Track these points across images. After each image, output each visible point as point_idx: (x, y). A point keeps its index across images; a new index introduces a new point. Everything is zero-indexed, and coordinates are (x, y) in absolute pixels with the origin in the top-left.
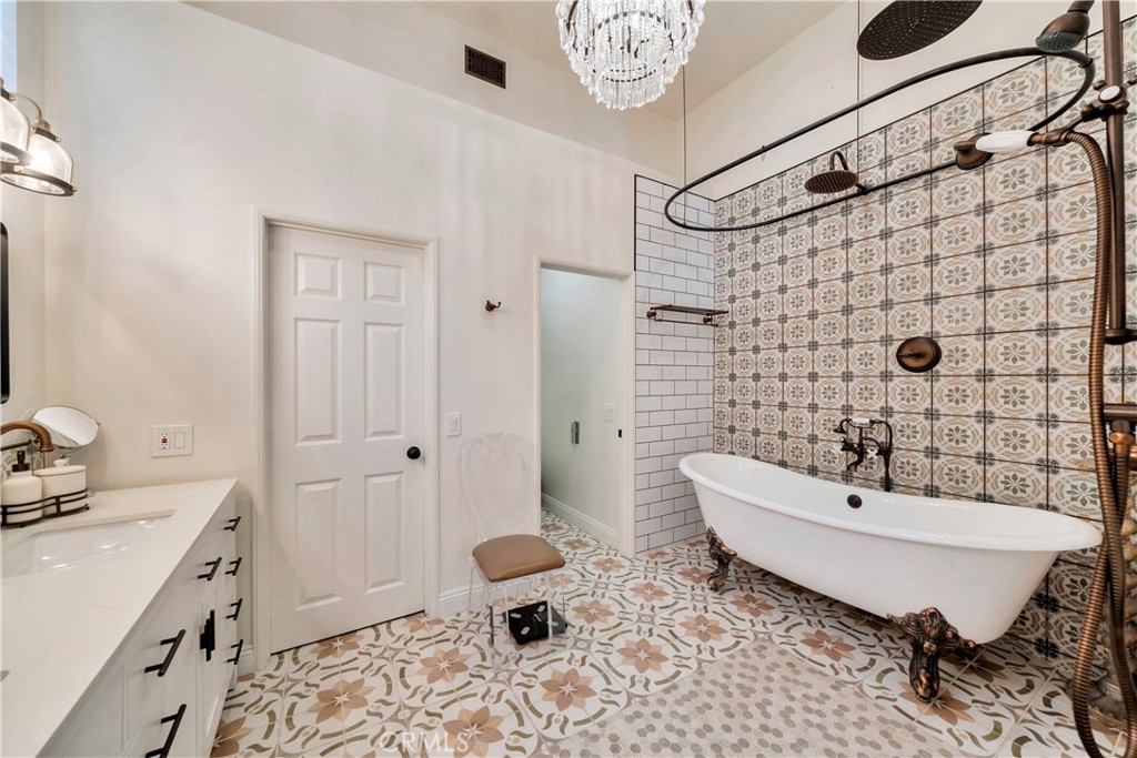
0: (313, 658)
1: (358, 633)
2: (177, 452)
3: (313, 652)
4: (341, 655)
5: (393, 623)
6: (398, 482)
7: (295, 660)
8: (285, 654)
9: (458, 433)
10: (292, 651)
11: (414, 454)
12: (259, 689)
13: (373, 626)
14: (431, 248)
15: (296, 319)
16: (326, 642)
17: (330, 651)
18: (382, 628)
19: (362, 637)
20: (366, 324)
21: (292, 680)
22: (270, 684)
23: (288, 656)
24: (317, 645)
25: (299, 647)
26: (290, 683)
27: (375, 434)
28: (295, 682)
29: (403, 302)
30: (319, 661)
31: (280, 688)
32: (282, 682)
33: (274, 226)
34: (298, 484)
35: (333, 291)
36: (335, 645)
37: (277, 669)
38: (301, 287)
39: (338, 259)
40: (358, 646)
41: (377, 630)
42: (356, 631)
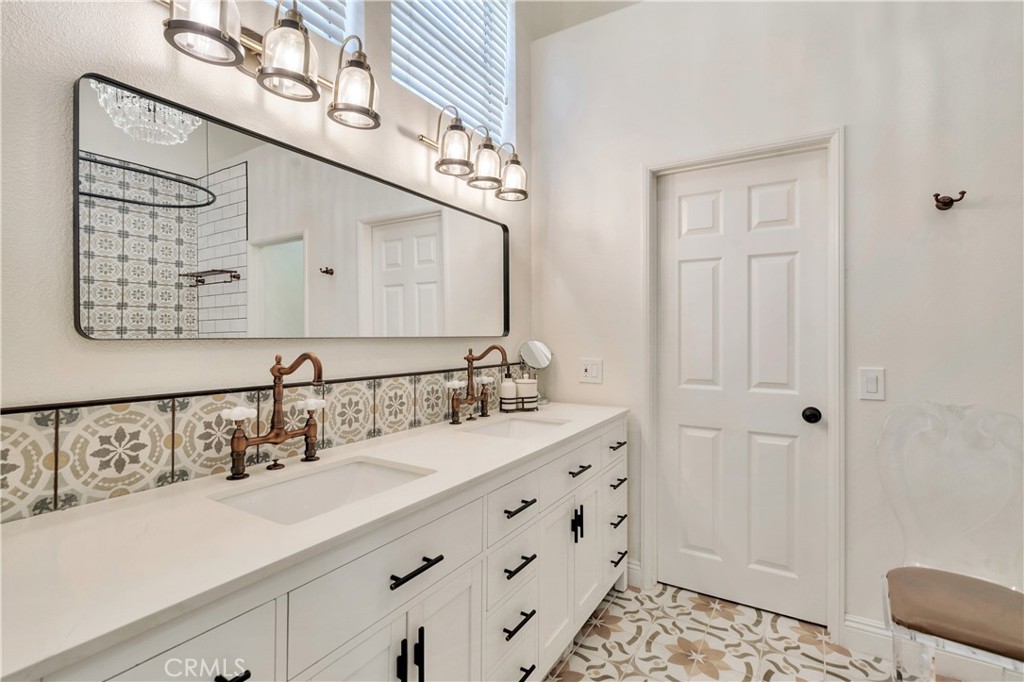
0: (689, 606)
1: (739, 607)
2: (592, 380)
3: (691, 599)
4: (714, 618)
5: (782, 618)
6: (790, 448)
7: (674, 598)
8: (669, 587)
9: (880, 396)
10: (675, 589)
11: (812, 416)
12: (639, 604)
13: (758, 610)
14: (835, 146)
15: (680, 262)
16: (706, 598)
17: (706, 608)
18: (767, 618)
19: (741, 613)
20: (750, 257)
21: (664, 612)
22: (648, 605)
23: (670, 591)
24: (696, 595)
25: (682, 589)
26: (662, 614)
27: (761, 385)
28: (666, 616)
29: (797, 224)
30: (693, 611)
31: (654, 613)
32: (657, 609)
33: (661, 176)
34: (681, 426)
35: (714, 227)
36: (713, 605)
37: (658, 596)
38: (685, 229)
39: (719, 191)
40: (733, 620)
41: (760, 616)
42: (738, 604)
